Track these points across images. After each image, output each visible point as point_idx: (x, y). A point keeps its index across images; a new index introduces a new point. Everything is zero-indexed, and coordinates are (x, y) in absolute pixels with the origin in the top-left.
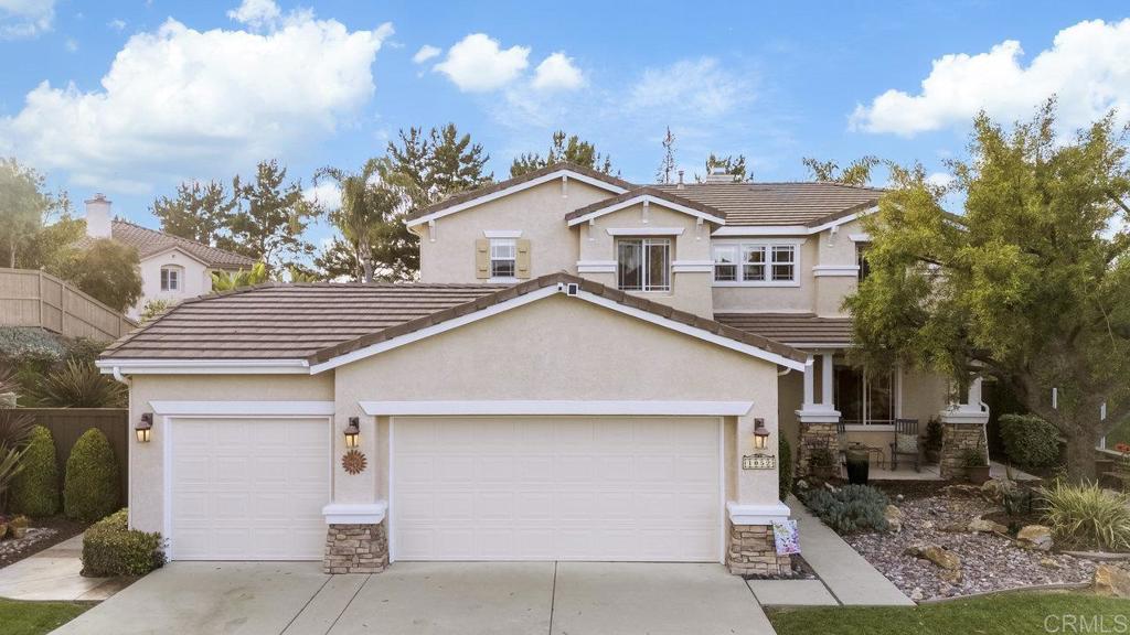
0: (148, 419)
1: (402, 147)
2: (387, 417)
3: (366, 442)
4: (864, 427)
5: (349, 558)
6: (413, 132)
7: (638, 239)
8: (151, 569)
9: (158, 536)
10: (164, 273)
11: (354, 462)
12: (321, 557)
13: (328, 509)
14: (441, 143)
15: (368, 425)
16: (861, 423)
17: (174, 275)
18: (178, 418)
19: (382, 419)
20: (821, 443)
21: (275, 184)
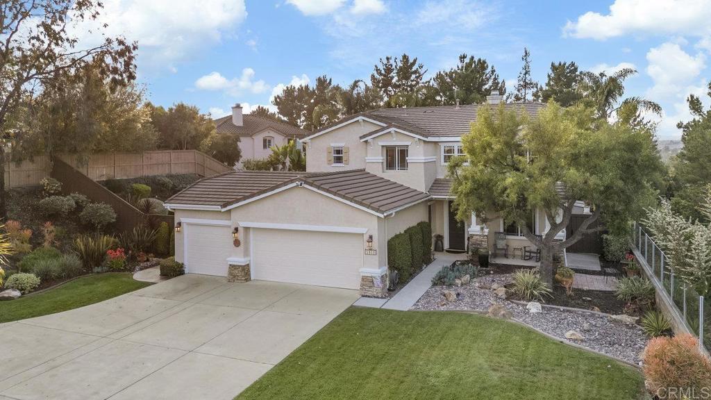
0: (180, 224)
1: (381, 67)
2: (249, 228)
3: (240, 235)
4: (519, 237)
5: (235, 276)
6: (388, 59)
7: (394, 147)
8: (180, 275)
9: (183, 264)
10: (265, 141)
11: (237, 243)
12: (226, 275)
13: (228, 259)
14: (400, 64)
15: (241, 230)
16: (518, 235)
17: (270, 141)
18: (189, 224)
19: (247, 229)
20: (479, 244)
21: (325, 88)
